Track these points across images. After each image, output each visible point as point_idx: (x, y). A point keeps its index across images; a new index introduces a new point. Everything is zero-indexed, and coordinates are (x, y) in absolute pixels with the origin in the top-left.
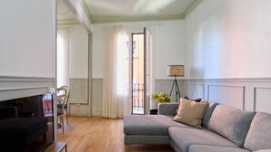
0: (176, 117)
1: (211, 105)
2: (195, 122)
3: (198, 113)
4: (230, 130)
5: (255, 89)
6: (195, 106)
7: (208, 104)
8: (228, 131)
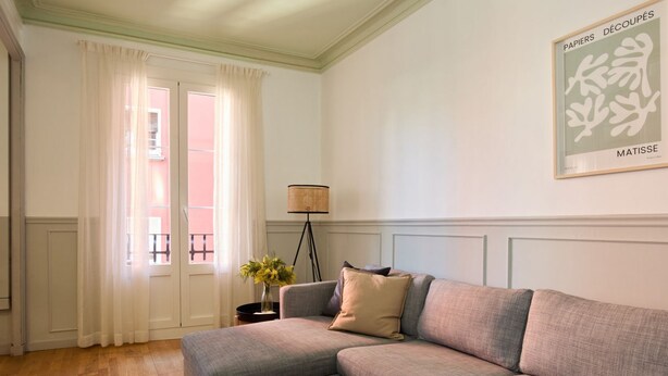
0: (339, 321)
1: (418, 280)
2: (390, 328)
3: (390, 304)
4: (485, 335)
5: (510, 239)
6: (384, 286)
7: (411, 280)
8: (480, 339)
